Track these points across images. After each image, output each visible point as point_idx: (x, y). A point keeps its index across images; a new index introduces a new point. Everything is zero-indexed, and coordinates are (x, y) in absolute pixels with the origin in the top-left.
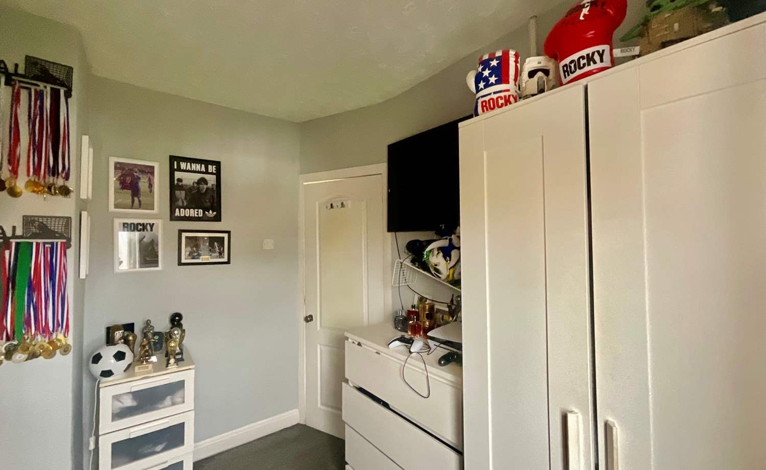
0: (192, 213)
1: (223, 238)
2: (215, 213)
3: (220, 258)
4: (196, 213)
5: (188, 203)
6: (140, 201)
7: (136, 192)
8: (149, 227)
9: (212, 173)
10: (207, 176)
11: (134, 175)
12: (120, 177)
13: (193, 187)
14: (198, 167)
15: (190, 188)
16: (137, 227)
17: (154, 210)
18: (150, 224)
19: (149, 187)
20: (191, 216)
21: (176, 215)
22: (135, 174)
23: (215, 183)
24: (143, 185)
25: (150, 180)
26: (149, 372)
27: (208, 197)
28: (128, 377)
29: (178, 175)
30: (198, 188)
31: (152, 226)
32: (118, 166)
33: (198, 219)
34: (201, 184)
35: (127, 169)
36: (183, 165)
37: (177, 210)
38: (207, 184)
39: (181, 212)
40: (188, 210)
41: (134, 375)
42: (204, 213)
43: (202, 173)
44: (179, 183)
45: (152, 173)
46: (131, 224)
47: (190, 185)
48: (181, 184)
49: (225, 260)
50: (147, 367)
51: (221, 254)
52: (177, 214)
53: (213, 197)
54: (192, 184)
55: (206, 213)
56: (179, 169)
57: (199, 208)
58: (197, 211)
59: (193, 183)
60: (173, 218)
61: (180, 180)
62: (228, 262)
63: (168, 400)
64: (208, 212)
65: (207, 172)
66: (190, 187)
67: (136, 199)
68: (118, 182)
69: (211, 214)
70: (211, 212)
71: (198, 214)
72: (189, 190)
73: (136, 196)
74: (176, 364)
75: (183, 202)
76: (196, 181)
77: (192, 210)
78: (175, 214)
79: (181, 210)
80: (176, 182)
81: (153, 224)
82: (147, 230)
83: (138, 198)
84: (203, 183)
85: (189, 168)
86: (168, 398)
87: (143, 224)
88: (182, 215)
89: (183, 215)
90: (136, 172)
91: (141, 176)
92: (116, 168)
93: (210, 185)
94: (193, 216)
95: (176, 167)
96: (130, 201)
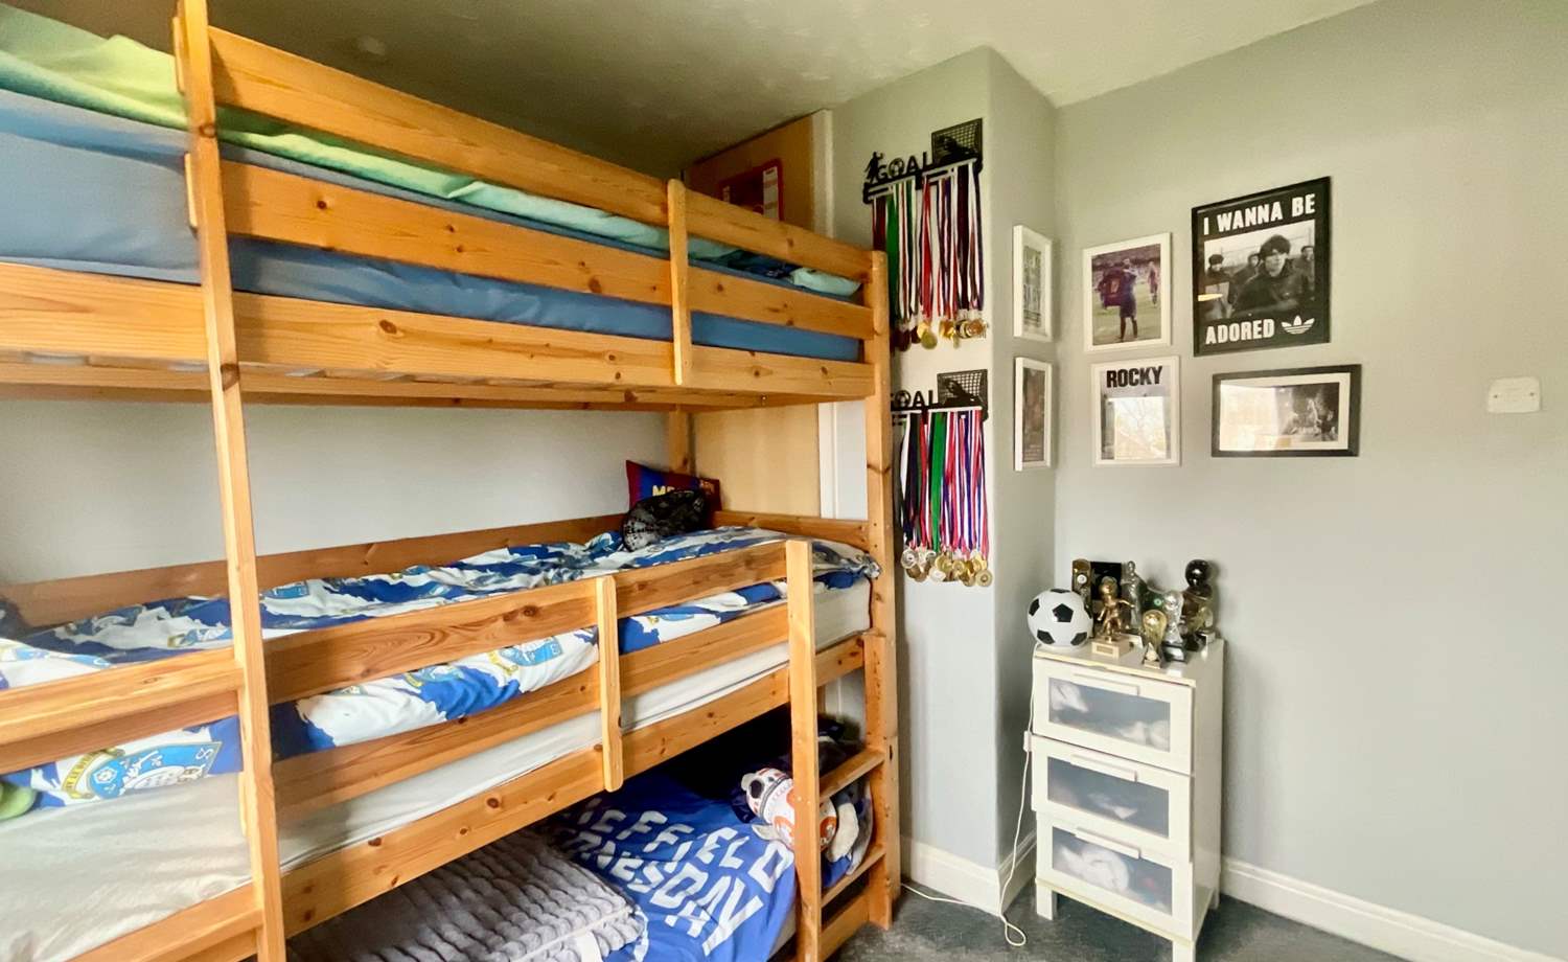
0: (1246, 330)
1: (1336, 386)
2: (1311, 321)
3: (1324, 440)
4: (1257, 329)
5: (1237, 309)
6: (1134, 323)
7: (1127, 308)
8: (1151, 376)
9: (1304, 217)
10: (1284, 231)
11: (1123, 273)
12: (1101, 284)
13: (1250, 266)
14: (1263, 213)
15: (1242, 271)
16: (1131, 377)
17: (1159, 337)
18: (1154, 369)
19: (1152, 292)
20: (1243, 338)
21: (1208, 342)
22: (1126, 271)
23: (1313, 243)
24: (1140, 290)
25: (1152, 275)
26: (1110, 661)
27: (1290, 281)
28: (1077, 656)
29: (1211, 248)
30: (1263, 267)
31: (1157, 373)
32: (1098, 264)
33: (1264, 343)
34: (1272, 254)
35: (1112, 265)
36: (1224, 222)
37: (1211, 330)
38: (1287, 251)
39: (1220, 332)
40: (1236, 325)
41: (1088, 656)
42: (1278, 326)
43: (1277, 223)
44: (1213, 267)
45: (1157, 260)
46: (1121, 371)
47: (1241, 265)
48: (1218, 267)
49: (1342, 443)
50: (1111, 651)
51: (1327, 428)
52: (1210, 338)
53: (1305, 282)
54: (1246, 261)
55: (1284, 324)
56: (1215, 233)
57: (1262, 317)
58: (1260, 326)
59: (1250, 258)
60: (1200, 348)
61: (1217, 259)
62: (1352, 451)
63: (1138, 730)
64: (1291, 322)
65: (1288, 219)
66: (1241, 268)
67: (1128, 320)
68: (1098, 294)
69: (1298, 325)
70: (1298, 320)
71: (1261, 333)
72: (1238, 277)
73: (1128, 316)
74: (1158, 664)
75: (1224, 310)
76: (1258, 250)
77: (1246, 325)
78: (1205, 340)
79: (1220, 327)
80: (1207, 266)
81: (1160, 368)
82: (1149, 383)
83: (1133, 318)
84: (1275, 251)
85: (1238, 223)
86: (1140, 725)
87: (1142, 370)
88: (1220, 341)
89: (1225, 339)
90: (1127, 267)
91: (1136, 273)
92: (1095, 268)
93: (1295, 252)
94: (1249, 338)
95: (1206, 232)
96: (1117, 327)
